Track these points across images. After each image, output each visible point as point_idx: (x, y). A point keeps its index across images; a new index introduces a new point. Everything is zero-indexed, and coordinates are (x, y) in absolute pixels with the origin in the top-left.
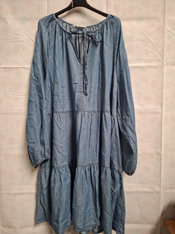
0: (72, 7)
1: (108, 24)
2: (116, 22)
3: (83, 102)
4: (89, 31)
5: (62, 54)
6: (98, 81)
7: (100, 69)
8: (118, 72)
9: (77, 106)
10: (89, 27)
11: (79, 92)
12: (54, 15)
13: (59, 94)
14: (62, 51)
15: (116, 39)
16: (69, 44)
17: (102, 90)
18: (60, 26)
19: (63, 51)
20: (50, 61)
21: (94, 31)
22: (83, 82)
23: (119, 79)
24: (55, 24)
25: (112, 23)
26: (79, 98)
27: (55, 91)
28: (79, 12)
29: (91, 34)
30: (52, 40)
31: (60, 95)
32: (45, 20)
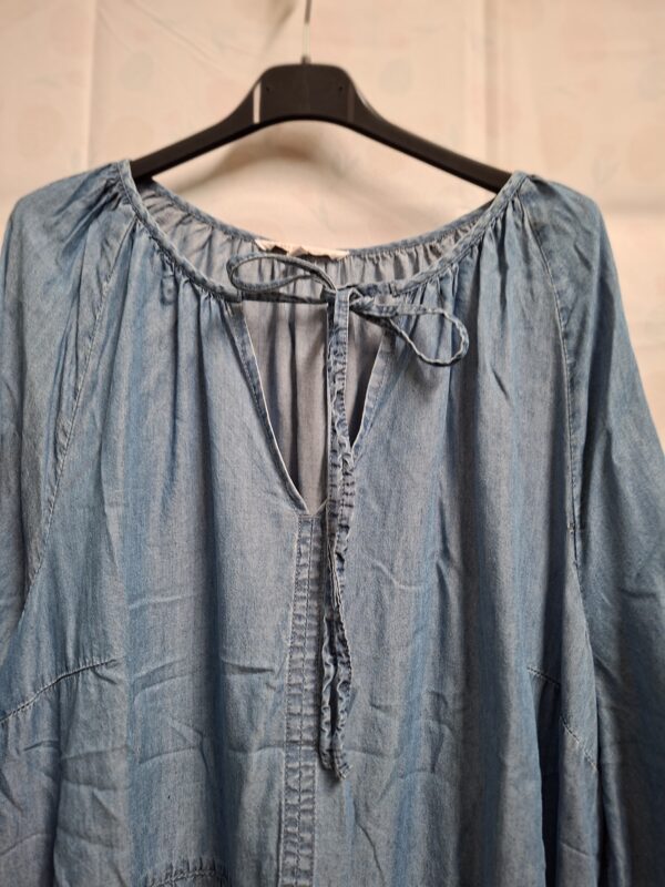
0: (256, 119)
1: (512, 234)
2: (567, 227)
3: (307, 836)
4: (370, 280)
5: (168, 430)
6: (432, 646)
7: (445, 553)
8: (602, 595)
9: (259, 867)
10: (371, 251)
11: (280, 744)
12: (127, 169)
13: (102, 769)
14: (169, 408)
15: (572, 342)
16: (222, 365)
17: (466, 726)
18: (160, 242)
19: (175, 416)
20: (72, 484)
21: (402, 284)
22: (311, 656)
23: (611, 653)
24: (126, 227)
25: (539, 232)
26: (273, 804)
27: (81, 744)
28: (300, 154)
29: (382, 300)
30: (100, 336)
31: (114, 776)
32: (54, 202)
